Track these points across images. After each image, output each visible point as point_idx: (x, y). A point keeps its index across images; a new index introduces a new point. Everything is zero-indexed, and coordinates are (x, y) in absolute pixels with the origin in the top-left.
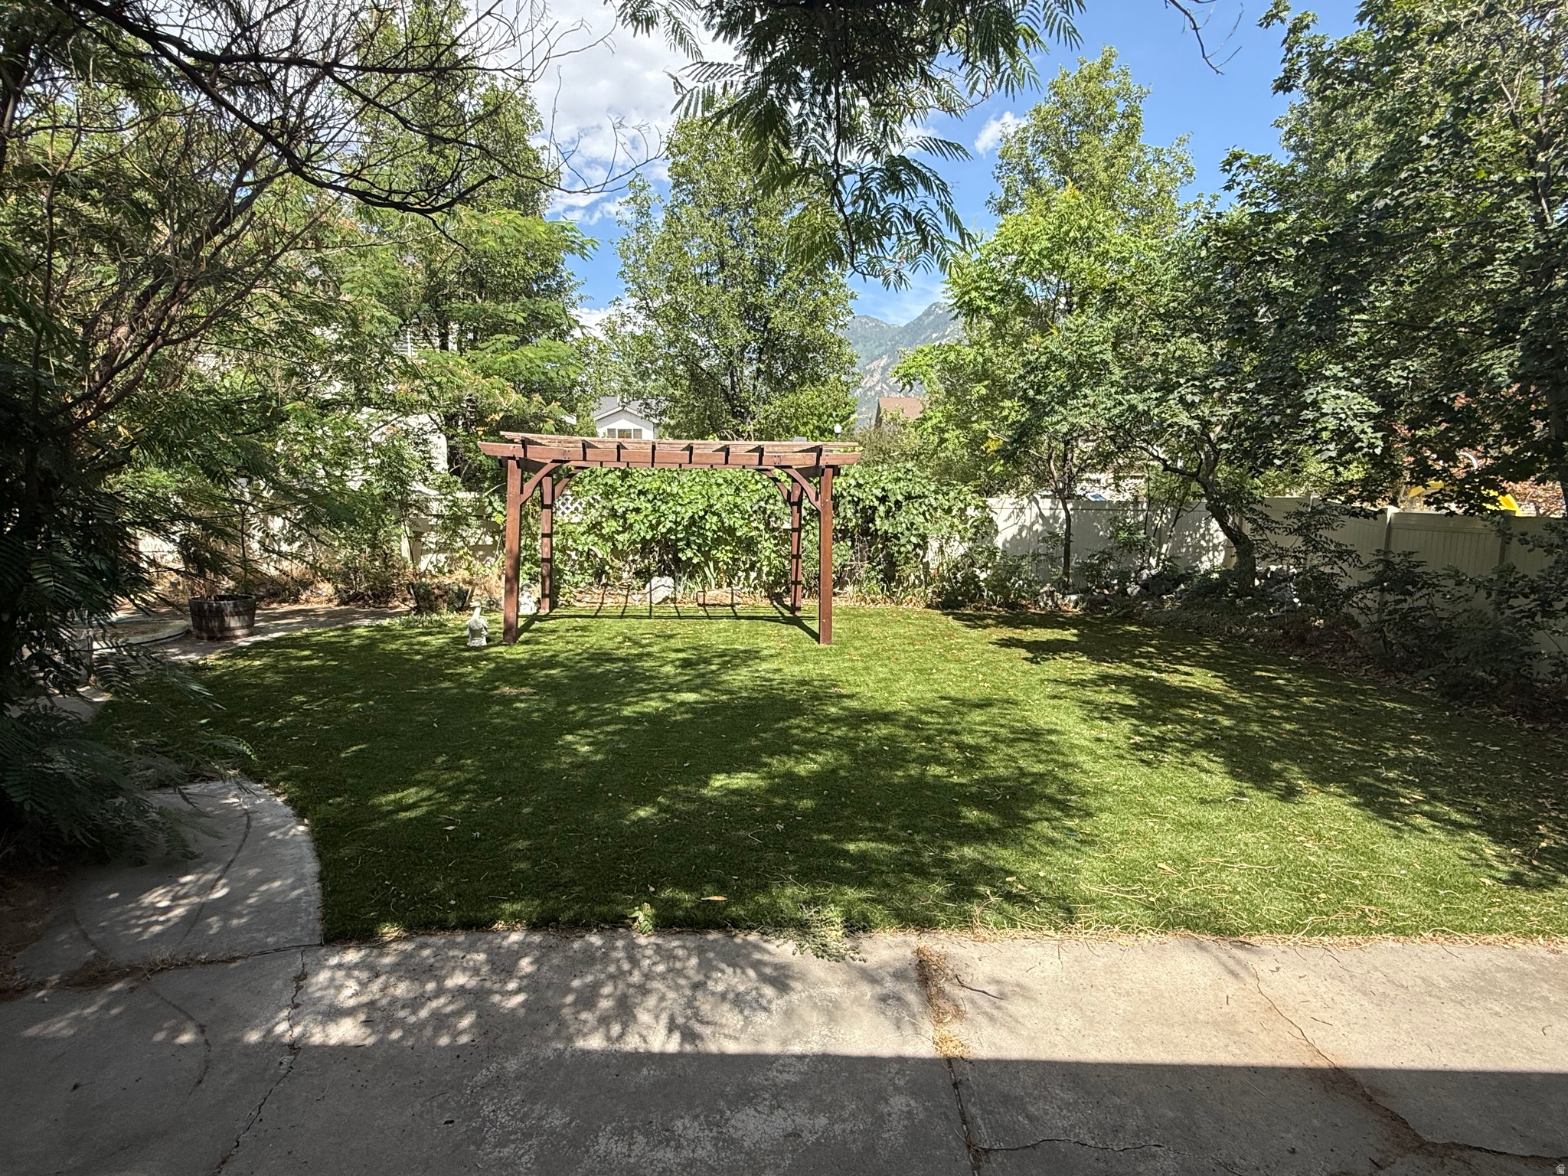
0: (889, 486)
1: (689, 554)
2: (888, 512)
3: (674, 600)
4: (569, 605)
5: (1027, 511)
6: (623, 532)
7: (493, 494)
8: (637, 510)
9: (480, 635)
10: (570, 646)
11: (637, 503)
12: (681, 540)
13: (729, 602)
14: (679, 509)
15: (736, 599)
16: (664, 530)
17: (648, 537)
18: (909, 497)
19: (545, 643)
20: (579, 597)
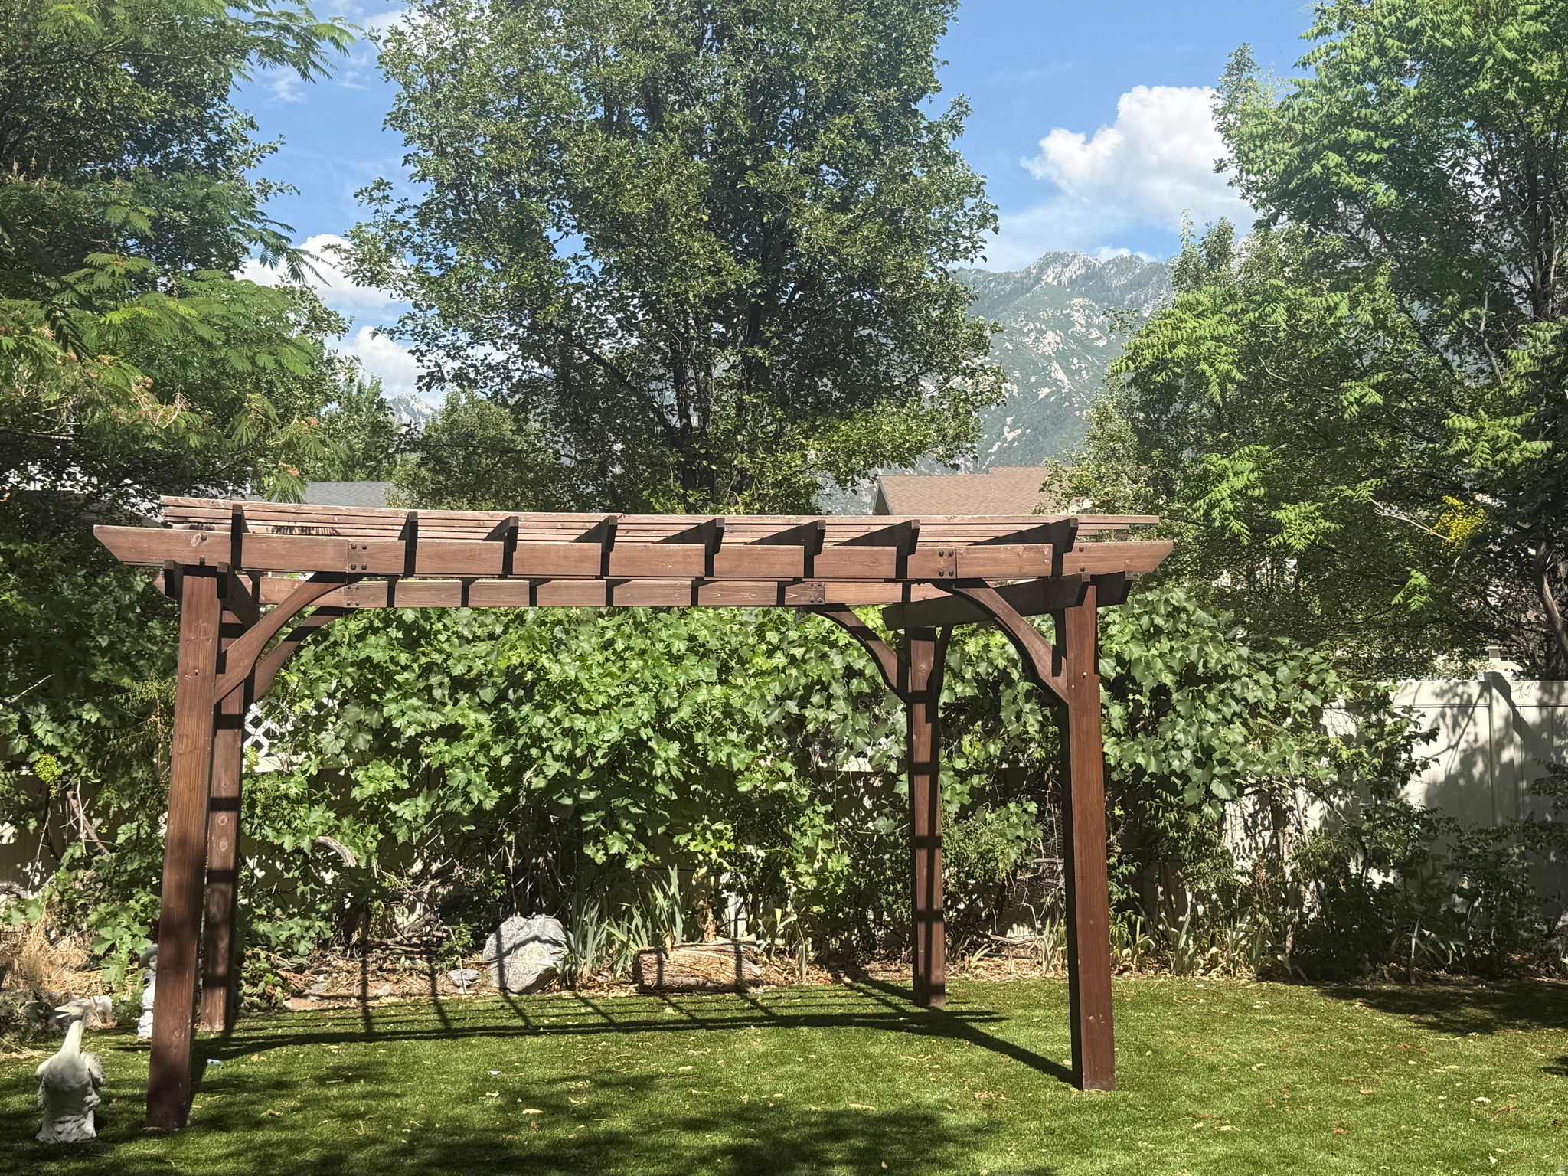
0: (1135, 651)
1: (616, 846)
2: (1131, 720)
3: (569, 980)
4: (271, 1007)
5: (1481, 714)
6: (411, 794)
7: (32, 700)
8: (452, 733)
9: (79, 1109)
10: (362, 1129)
11: (451, 714)
12: (590, 807)
13: (728, 976)
14: (580, 723)
15: (751, 970)
16: (539, 783)
17: (489, 804)
18: (1188, 677)
19: (274, 1122)
20: (297, 981)
